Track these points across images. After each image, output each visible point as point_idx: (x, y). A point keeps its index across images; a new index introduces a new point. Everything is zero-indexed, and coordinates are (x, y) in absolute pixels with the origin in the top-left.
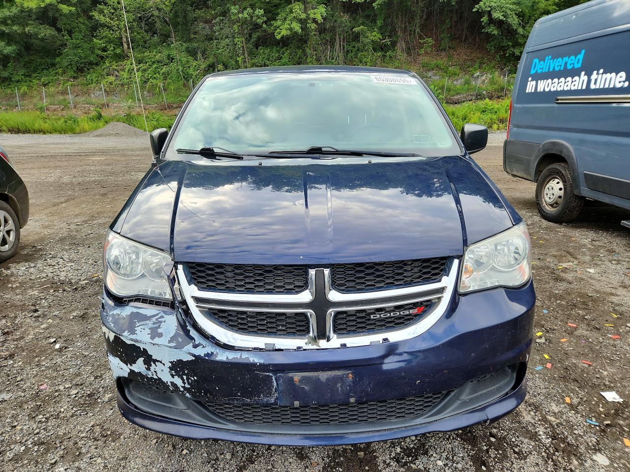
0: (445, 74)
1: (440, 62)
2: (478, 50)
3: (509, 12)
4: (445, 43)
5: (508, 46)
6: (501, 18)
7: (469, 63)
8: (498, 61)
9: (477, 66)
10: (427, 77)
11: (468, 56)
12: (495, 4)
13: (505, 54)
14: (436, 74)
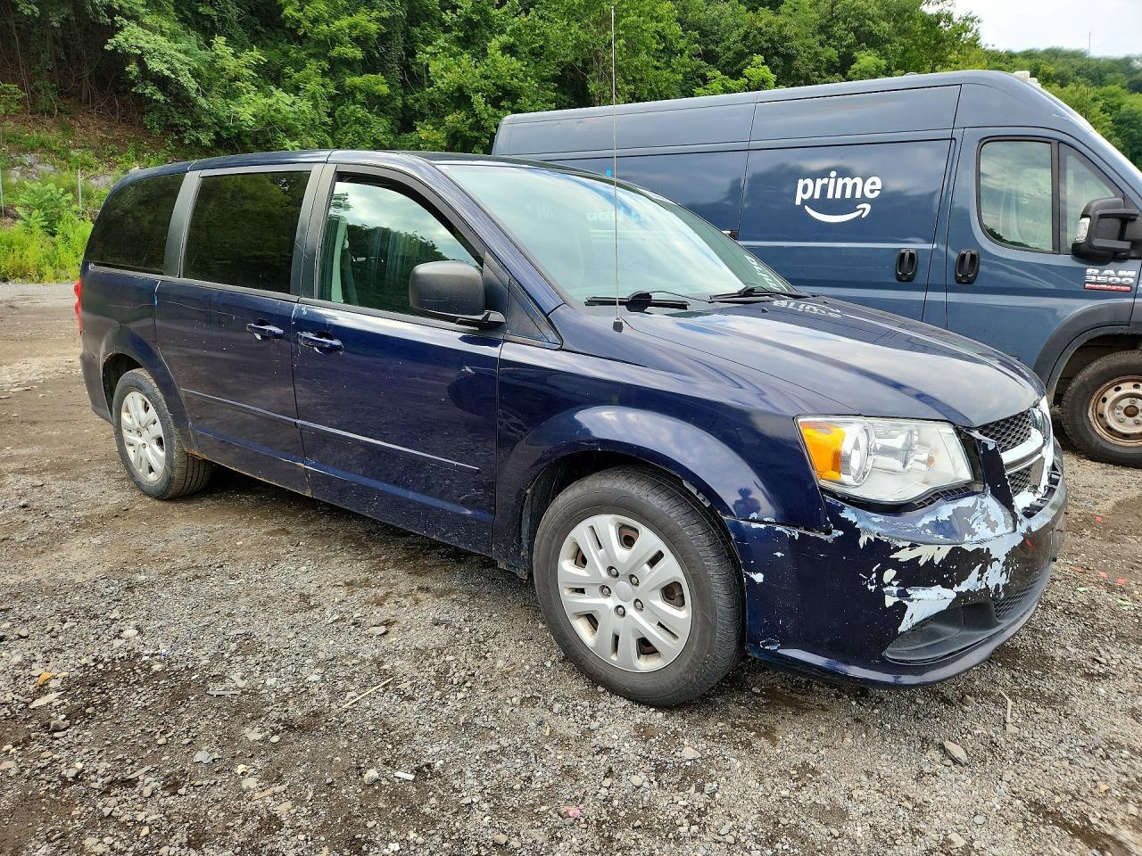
0: (64, 162)
1: (44, 136)
2: (123, 125)
3: (178, 65)
4: (49, 98)
5: (185, 125)
6: (167, 73)
7: (113, 147)
8: (171, 151)
9: (131, 154)
10: (21, 164)
11: (105, 132)
12: (149, 46)
13: (181, 141)
14: (45, 159)
